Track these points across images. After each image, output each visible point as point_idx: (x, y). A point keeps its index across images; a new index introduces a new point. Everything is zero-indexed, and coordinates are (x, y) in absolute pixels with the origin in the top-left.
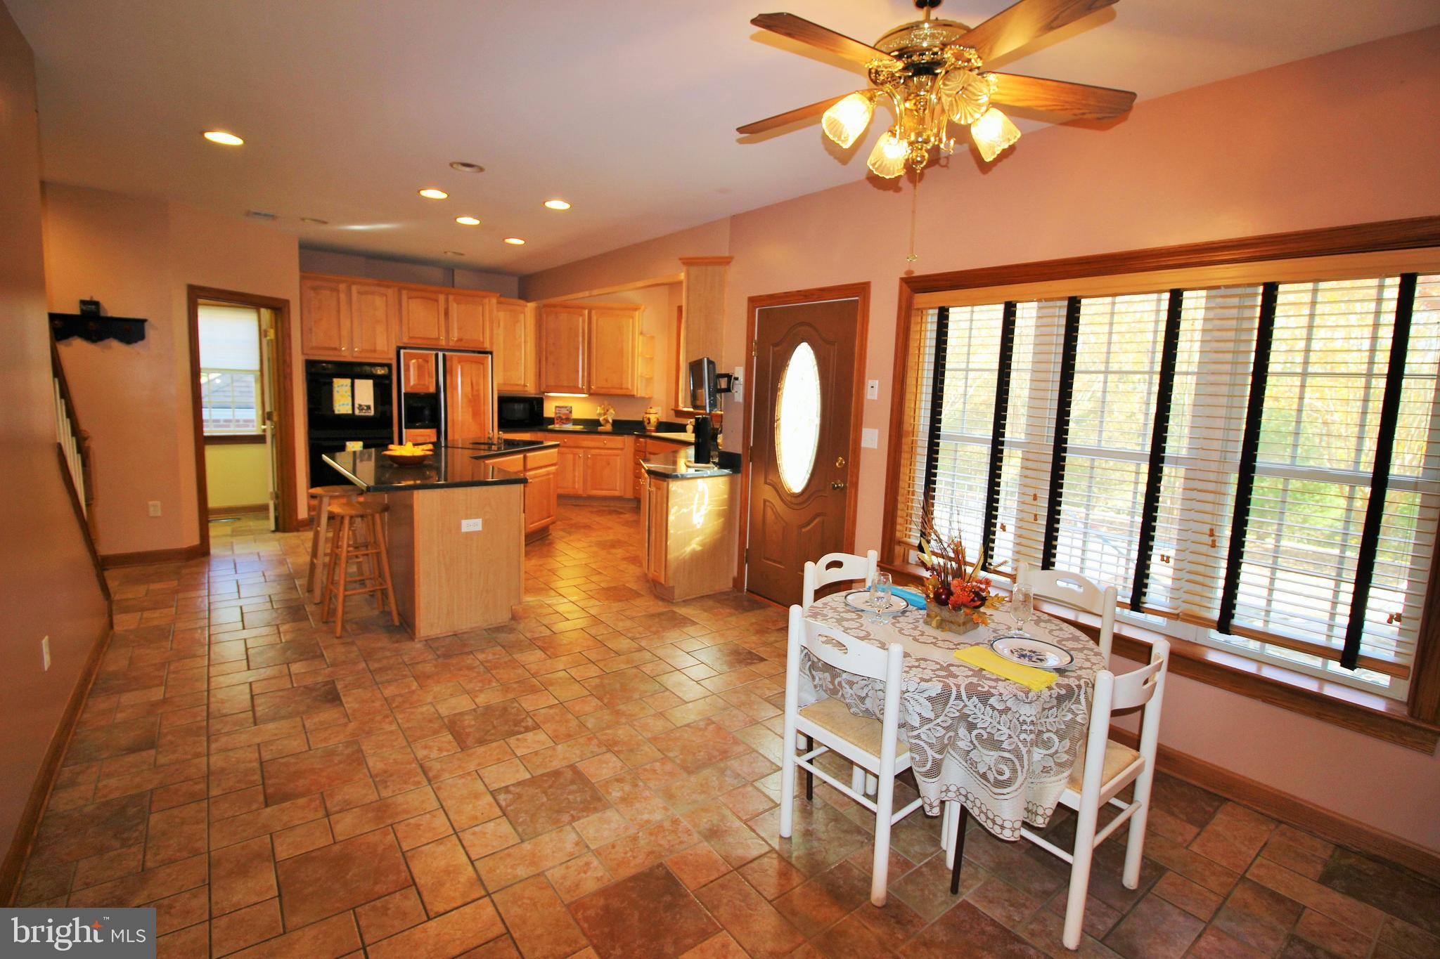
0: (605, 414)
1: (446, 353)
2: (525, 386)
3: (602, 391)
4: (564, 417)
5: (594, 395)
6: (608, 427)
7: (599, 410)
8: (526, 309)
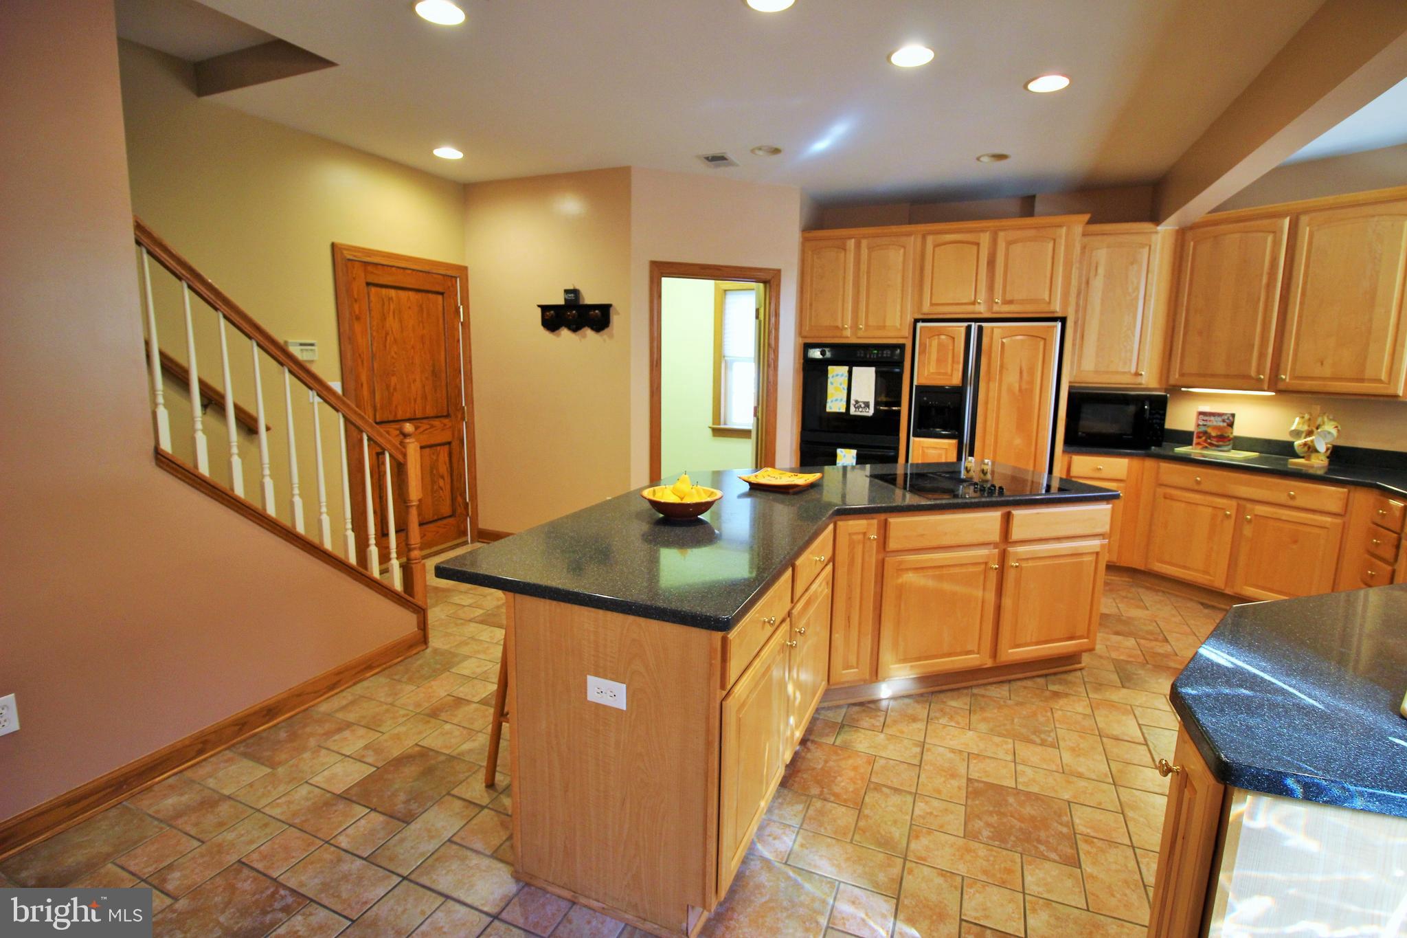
0: (1310, 433)
1: (984, 324)
2: (1137, 374)
3: (1308, 385)
4: (1214, 434)
5: (1285, 393)
6: (1319, 463)
7: (1296, 423)
8: (1154, 237)
